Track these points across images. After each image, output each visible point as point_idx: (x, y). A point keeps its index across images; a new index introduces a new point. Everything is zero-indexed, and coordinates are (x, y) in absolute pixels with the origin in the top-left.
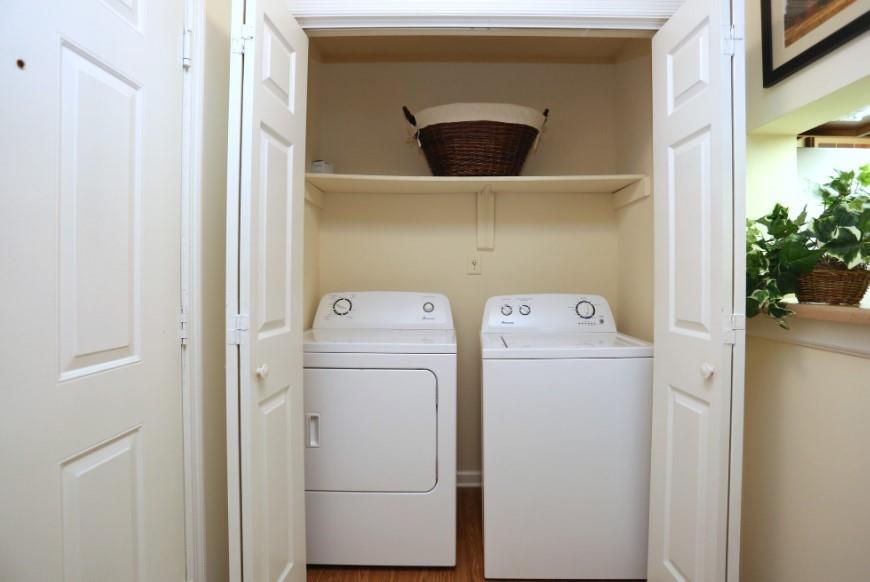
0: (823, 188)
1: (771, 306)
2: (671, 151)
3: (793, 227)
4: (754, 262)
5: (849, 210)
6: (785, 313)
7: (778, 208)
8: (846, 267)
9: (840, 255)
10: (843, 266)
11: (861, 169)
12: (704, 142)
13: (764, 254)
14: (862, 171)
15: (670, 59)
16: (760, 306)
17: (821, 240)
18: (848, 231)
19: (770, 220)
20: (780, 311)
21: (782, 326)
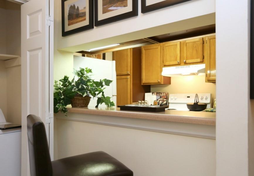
0: (78, 72)
1: (62, 109)
2: (28, 53)
3: (70, 83)
4: (58, 94)
5: (84, 80)
6: (66, 111)
7: (65, 77)
8: (82, 97)
9: (81, 93)
10: (82, 96)
11: (86, 68)
12: (40, 53)
13: (61, 92)
14: (86, 69)
15: (28, 17)
16: (59, 109)
17: (77, 88)
18: (83, 86)
19: (63, 81)
20: (65, 111)
21: (65, 115)
